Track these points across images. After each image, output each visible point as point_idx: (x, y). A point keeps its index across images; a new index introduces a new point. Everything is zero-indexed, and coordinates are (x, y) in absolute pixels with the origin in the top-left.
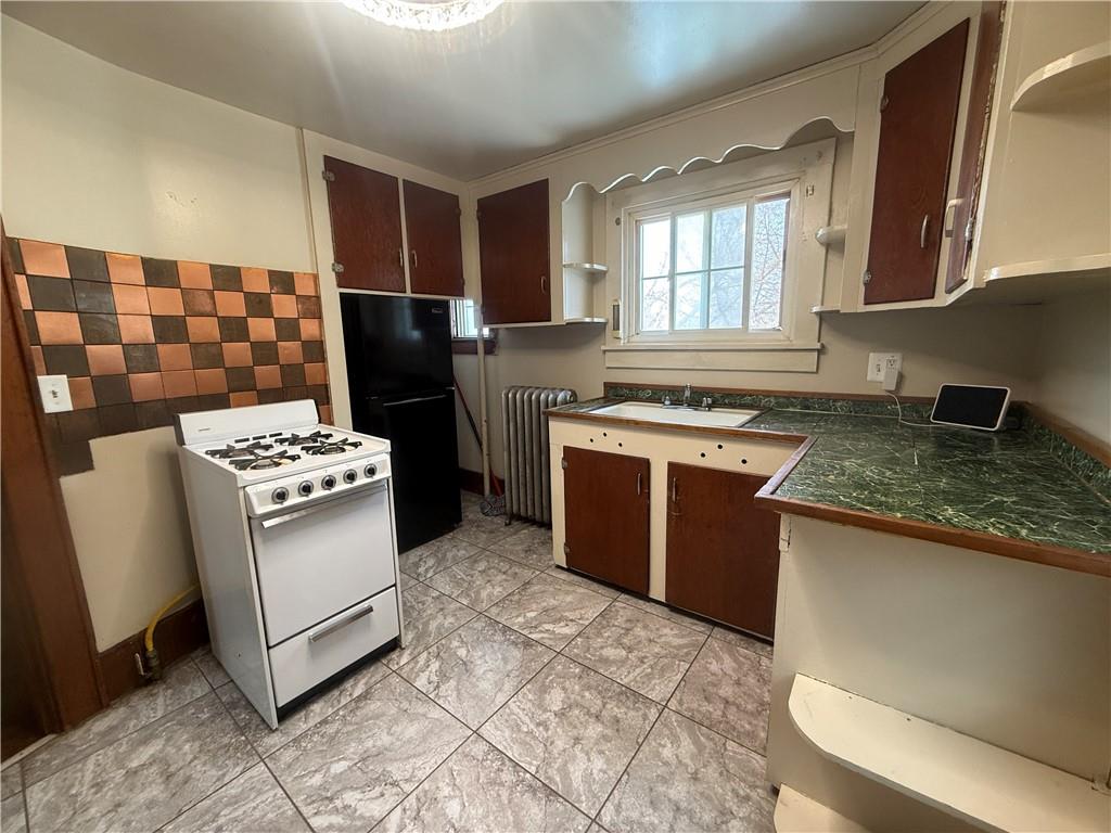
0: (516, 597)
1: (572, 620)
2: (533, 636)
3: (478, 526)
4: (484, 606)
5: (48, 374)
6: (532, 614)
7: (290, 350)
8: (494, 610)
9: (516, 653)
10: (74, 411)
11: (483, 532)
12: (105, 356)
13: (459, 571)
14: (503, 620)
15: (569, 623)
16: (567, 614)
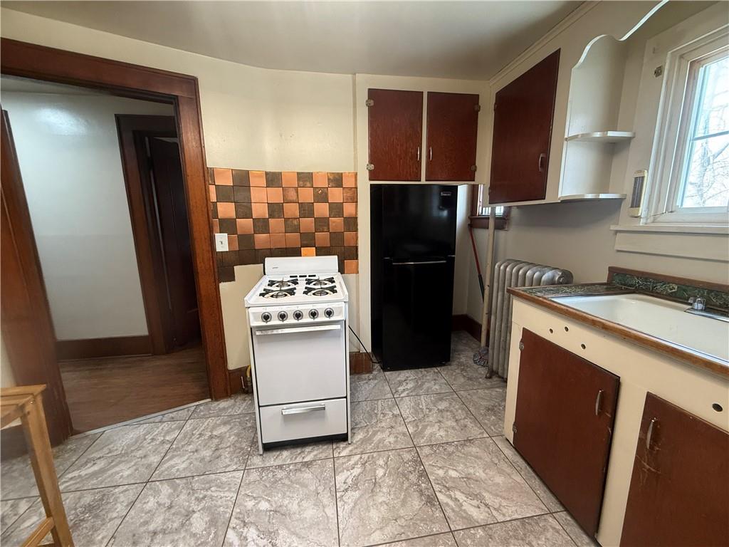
0: (451, 449)
1: (486, 505)
2: (441, 497)
3: (462, 370)
4: (422, 442)
5: (220, 233)
6: (453, 474)
7: (336, 223)
8: (427, 450)
9: (416, 503)
10: (229, 251)
11: (464, 376)
12: (245, 224)
13: (424, 401)
14: (426, 464)
15: (483, 507)
16: (486, 495)
